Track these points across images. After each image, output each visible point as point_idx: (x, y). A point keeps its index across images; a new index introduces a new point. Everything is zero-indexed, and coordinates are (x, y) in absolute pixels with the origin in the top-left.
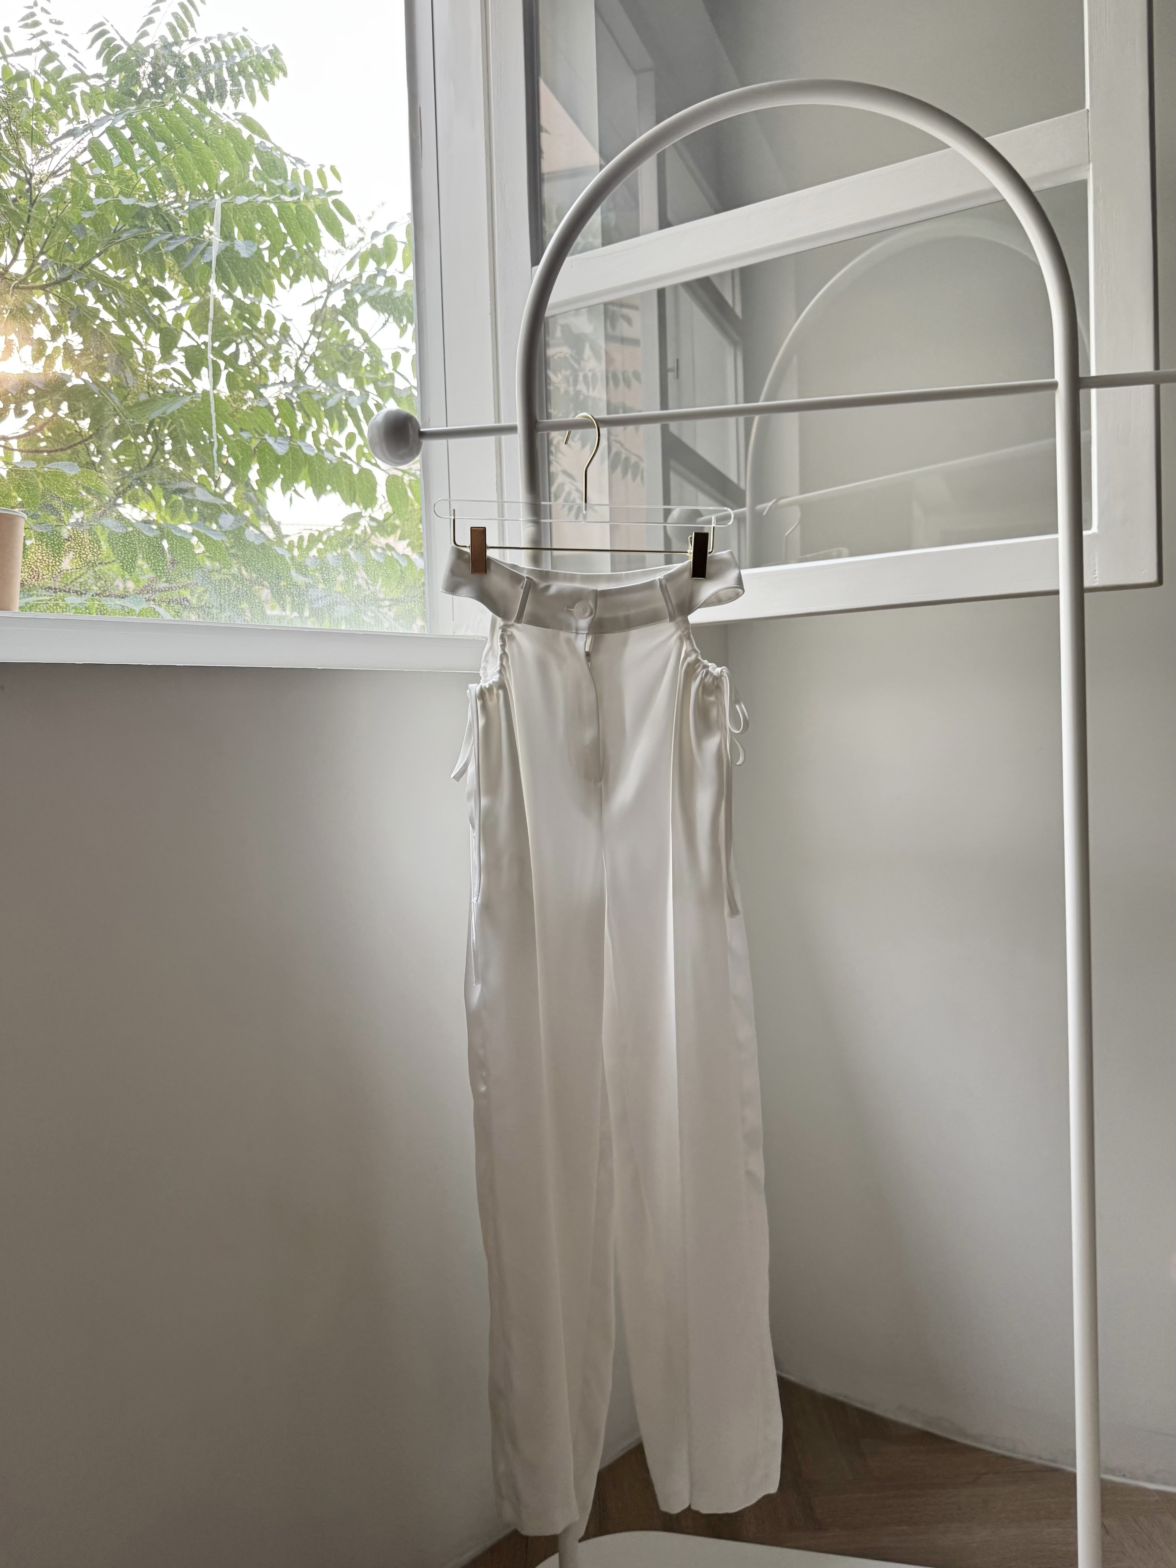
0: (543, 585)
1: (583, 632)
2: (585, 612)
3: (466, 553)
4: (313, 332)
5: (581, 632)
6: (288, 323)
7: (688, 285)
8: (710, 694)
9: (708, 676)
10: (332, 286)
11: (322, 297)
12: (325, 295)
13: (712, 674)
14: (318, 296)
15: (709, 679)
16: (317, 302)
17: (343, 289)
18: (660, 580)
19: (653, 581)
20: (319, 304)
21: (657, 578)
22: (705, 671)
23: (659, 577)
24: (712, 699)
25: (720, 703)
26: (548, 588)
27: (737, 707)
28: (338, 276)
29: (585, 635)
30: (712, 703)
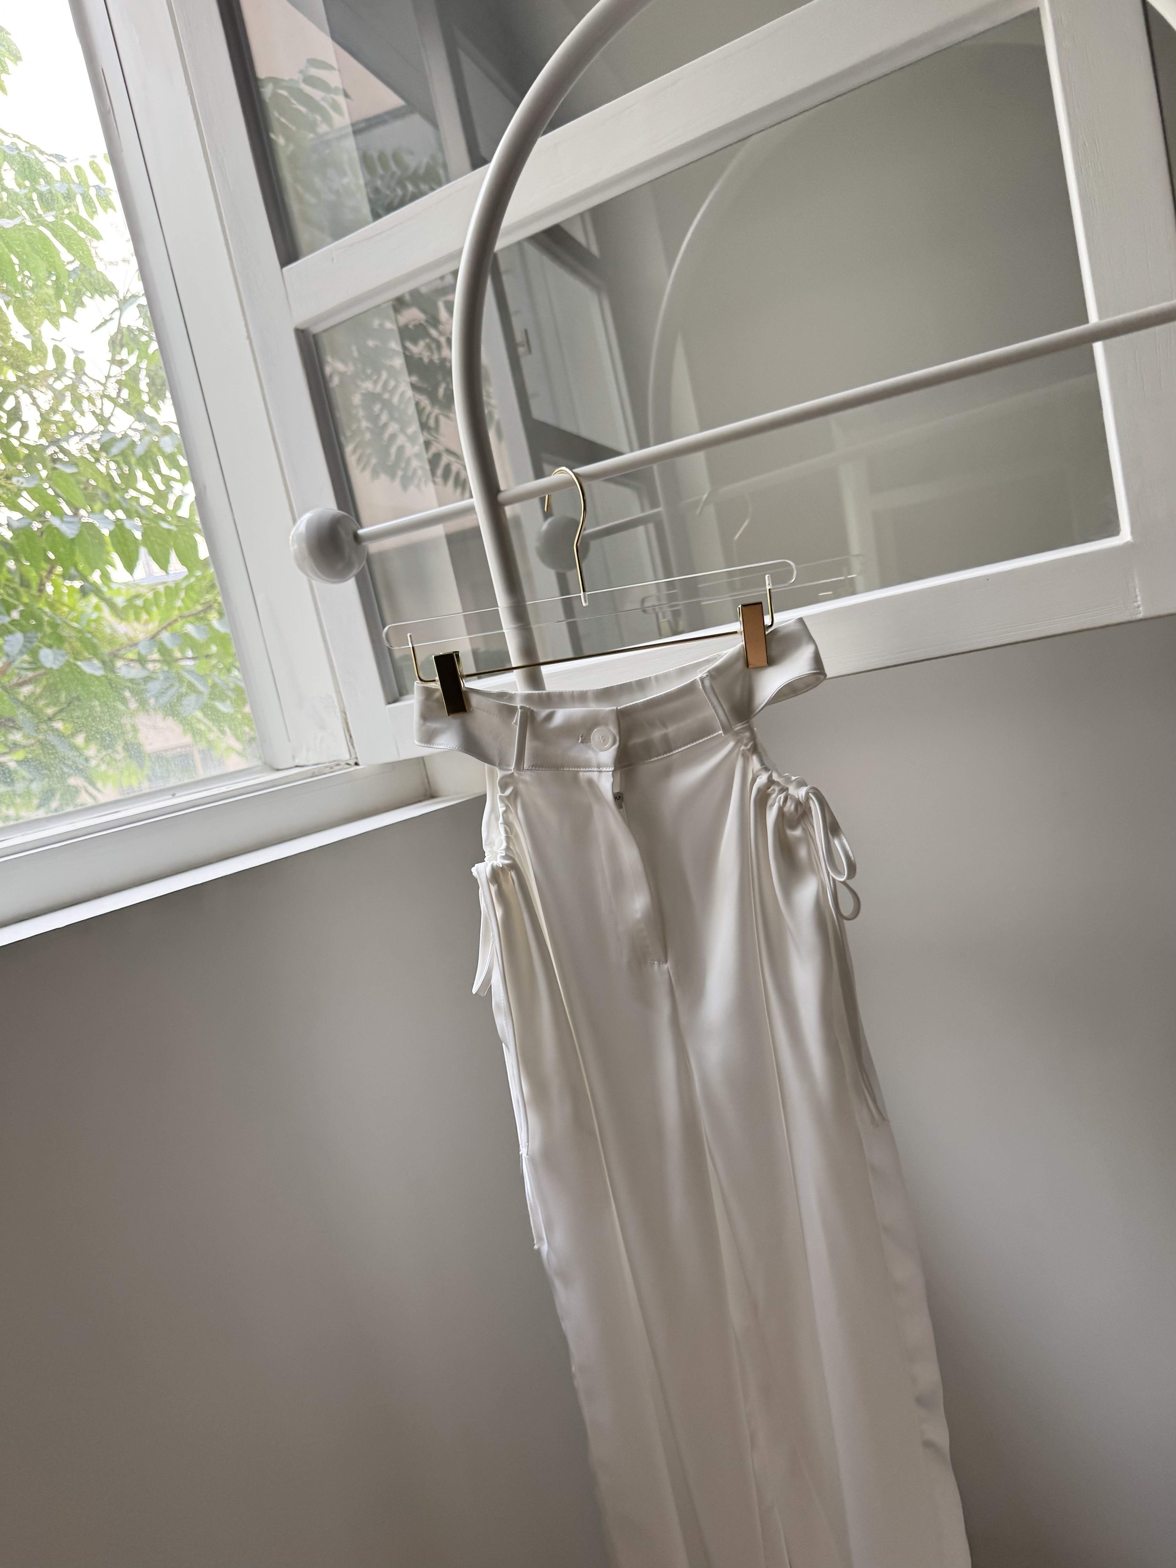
0: (543, 713)
1: (608, 769)
2: (605, 741)
3: (436, 690)
4: (113, 362)
5: (604, 769)
6: (81, 356)
7: (535, 239)
8: (793, 827)
9: (789, 803)
10: (124, 303)
11: (113, 319)
12: (117, 315)
13: (792, 797)
14: (108, 318)
15: (790, 807)
16: (109, 324)
17: (135, 305)
18: (702, 680)
19: (693, 685)
20: (111, 329)
21: (698, 677)
22: (782, 796)
23: (700, 676)
24: (798, 832)
25: (808, 837)
26: (550, 717)
27: (836, 842)
28: (128, 290)
29: (611, 773)
30: (798, 840)
